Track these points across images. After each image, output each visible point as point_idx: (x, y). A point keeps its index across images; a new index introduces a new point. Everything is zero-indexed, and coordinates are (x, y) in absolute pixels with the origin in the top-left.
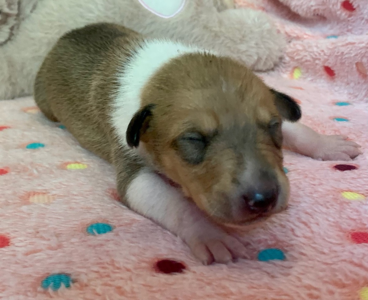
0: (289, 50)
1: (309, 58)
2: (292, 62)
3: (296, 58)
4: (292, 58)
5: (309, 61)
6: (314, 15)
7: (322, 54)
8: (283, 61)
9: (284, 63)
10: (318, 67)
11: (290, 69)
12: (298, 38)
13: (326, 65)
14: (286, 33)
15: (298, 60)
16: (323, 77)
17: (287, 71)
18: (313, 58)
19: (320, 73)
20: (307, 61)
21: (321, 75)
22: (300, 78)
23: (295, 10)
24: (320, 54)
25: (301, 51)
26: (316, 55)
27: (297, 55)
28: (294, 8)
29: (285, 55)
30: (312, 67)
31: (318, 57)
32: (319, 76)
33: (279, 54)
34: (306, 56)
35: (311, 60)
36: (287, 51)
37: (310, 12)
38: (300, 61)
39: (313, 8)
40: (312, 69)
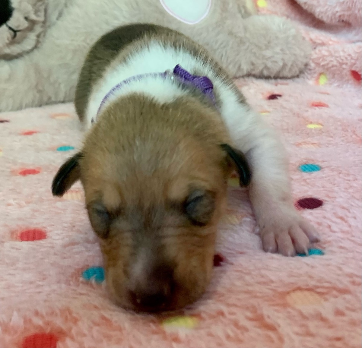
0: (314, 56)
1: (335, 63)
2: (317, 69)
3: (322, 64)
4: (318, 64)
5: (336, 66)
6: (339, 21)
7: (349, 58)
8: (309, 67)
9: (310, 70)
10: (345, 71)
11: (316, 75)
12: (323, 44)
13: (353, 69)
14: (311, 40)
15: (323, 66)
16: (350, 82)
17: (312, 77)
18: (340, 63)
19: (347, 78)
20: (333, 66)
21: (348, 80)
22: (326, 84)
23: (320, 17)
24: (346, 58)
25: (327, 56)
26: (342, 60)
27: (322, 60)
28: (319, 15)
29: (311, 62)
30: (338, 72)
31: (345, 61)
32: (346, 81)
33: (305, 61)
34: (332, 61)
35: (338, 65)
36: (312, 58)
37: (335, 18)
38: (326, 67)
39: (338, 14)
40: (338, 74)
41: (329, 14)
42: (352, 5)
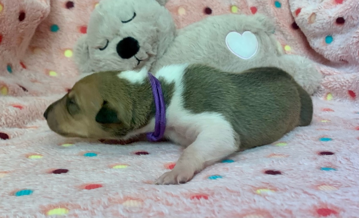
0: (324, 82)
1: (338, 86)
2: (326, 90)
3: (329, 87)
4: (326, 87)
5: (339, 88)
6: (340, 60)
7: (347, 82)
8: (320, 89)
9: (321, 91)
10: (344, 91)
11: (325, 94)
12: (329, 74)
13: (350, 89)
14: (322, 72)
15: (330, 88)
16: (348, 98)
17: (322, 95)
18: (341, 85)
19: (345, 96)
20: (336, 88)
21: (346, 97)
22: (332, 100)
23: (327, 57)
24: (345, 83)
25: (332, 82)
26: (343, 84)
27: (330, 84)
28: (327, 56)
29: (321, 86)
30: (340, 92)
31: (345, 84)
32: (345, 97)
33: (318, 85)
34: (336, 85)
35: (340, 87)
36: (323, 83)
37: (337, 58)
38: (332, 89)
39: (340, 56)
40: (340, 93)
41: (334, 55)
42: (349, 50)
